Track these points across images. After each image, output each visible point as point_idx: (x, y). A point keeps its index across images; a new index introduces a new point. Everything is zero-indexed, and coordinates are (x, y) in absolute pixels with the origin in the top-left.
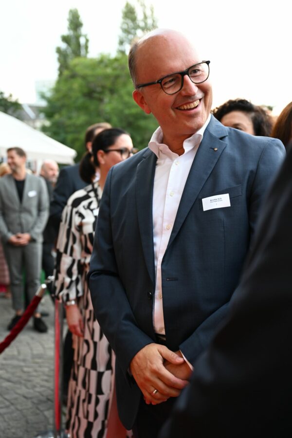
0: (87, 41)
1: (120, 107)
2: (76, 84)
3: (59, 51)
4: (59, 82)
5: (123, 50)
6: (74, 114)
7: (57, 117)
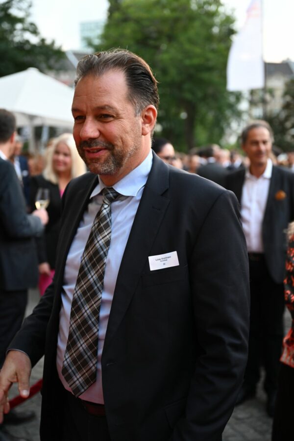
1: (180, 56)
2: (129, 29)
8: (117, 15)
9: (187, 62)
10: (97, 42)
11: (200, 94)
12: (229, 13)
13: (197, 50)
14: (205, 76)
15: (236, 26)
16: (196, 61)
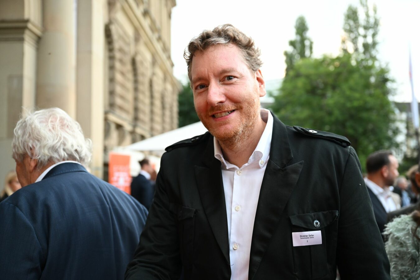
0: (311, 43)
1: (342, 100)
2: (300, 83)
3: (286, 54)
4: (286, 81)
5: (345, 48)
6: (298, 109)
7: (283, 113)
8: (292, 73)
9: (349, 105)
10: (276, 93)
11: (360, 130)
12: (384, 66)
13: (357, 95)
14: (365, 115)
15: (390, 76)
16: (356, 104)
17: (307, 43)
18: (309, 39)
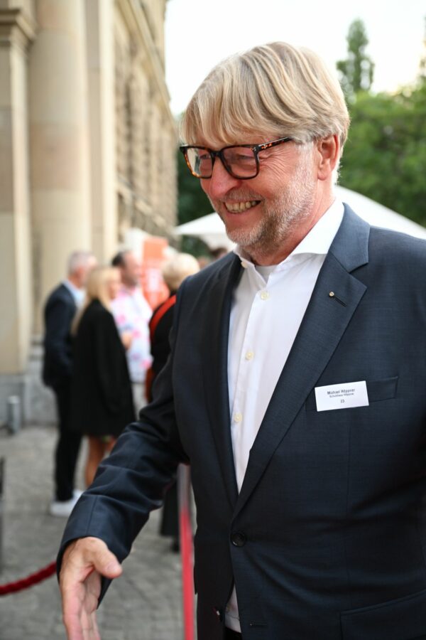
0: (372, 65)
17: (365, 65)
18: (368, 59)
